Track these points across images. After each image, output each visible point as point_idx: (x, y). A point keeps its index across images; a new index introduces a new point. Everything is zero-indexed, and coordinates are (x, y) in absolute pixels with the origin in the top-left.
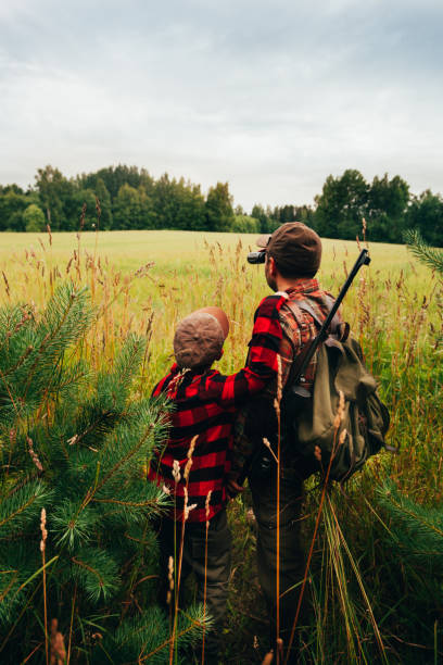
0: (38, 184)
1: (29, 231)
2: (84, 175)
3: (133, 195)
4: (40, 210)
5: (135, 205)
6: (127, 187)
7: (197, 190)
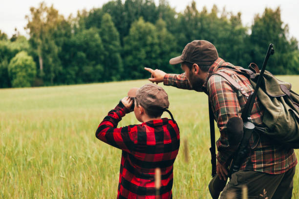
0: (30, 26)
1: (17, 86)
2: (85, 12)
3: (150, 32)
4: (30, 58)
5: (152, 45)
6: (141, 22)
7: (236, 20)
